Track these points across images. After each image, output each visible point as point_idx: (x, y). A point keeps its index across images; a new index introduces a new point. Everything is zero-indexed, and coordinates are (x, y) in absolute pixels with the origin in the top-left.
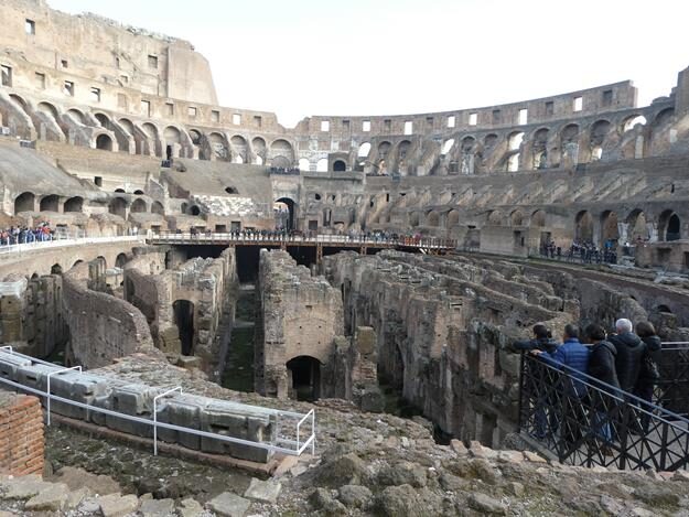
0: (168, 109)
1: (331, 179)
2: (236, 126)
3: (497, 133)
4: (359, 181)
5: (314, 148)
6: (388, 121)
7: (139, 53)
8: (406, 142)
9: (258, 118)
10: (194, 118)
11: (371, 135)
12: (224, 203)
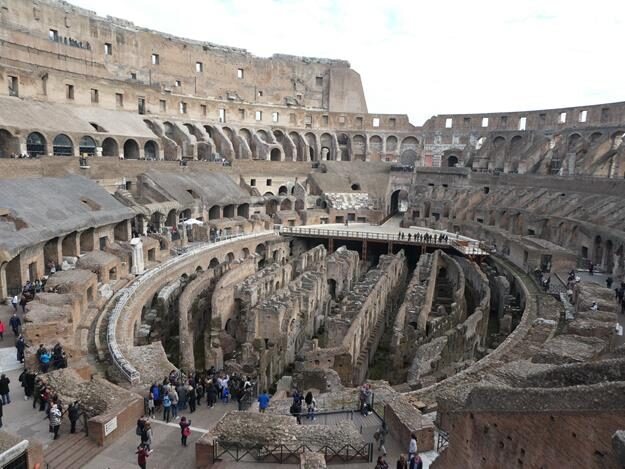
0: (323, 120)
1: (442, 174)
2: (376, 128)
3: (602, 132)
4: (465, 176)
5: (438, 142)
6: (504, 117)
7: (309, 78)
8: (519, 137)
9: (394, 120)
10: (343, 124)
11: (488, 130)
12: (346, 199)
